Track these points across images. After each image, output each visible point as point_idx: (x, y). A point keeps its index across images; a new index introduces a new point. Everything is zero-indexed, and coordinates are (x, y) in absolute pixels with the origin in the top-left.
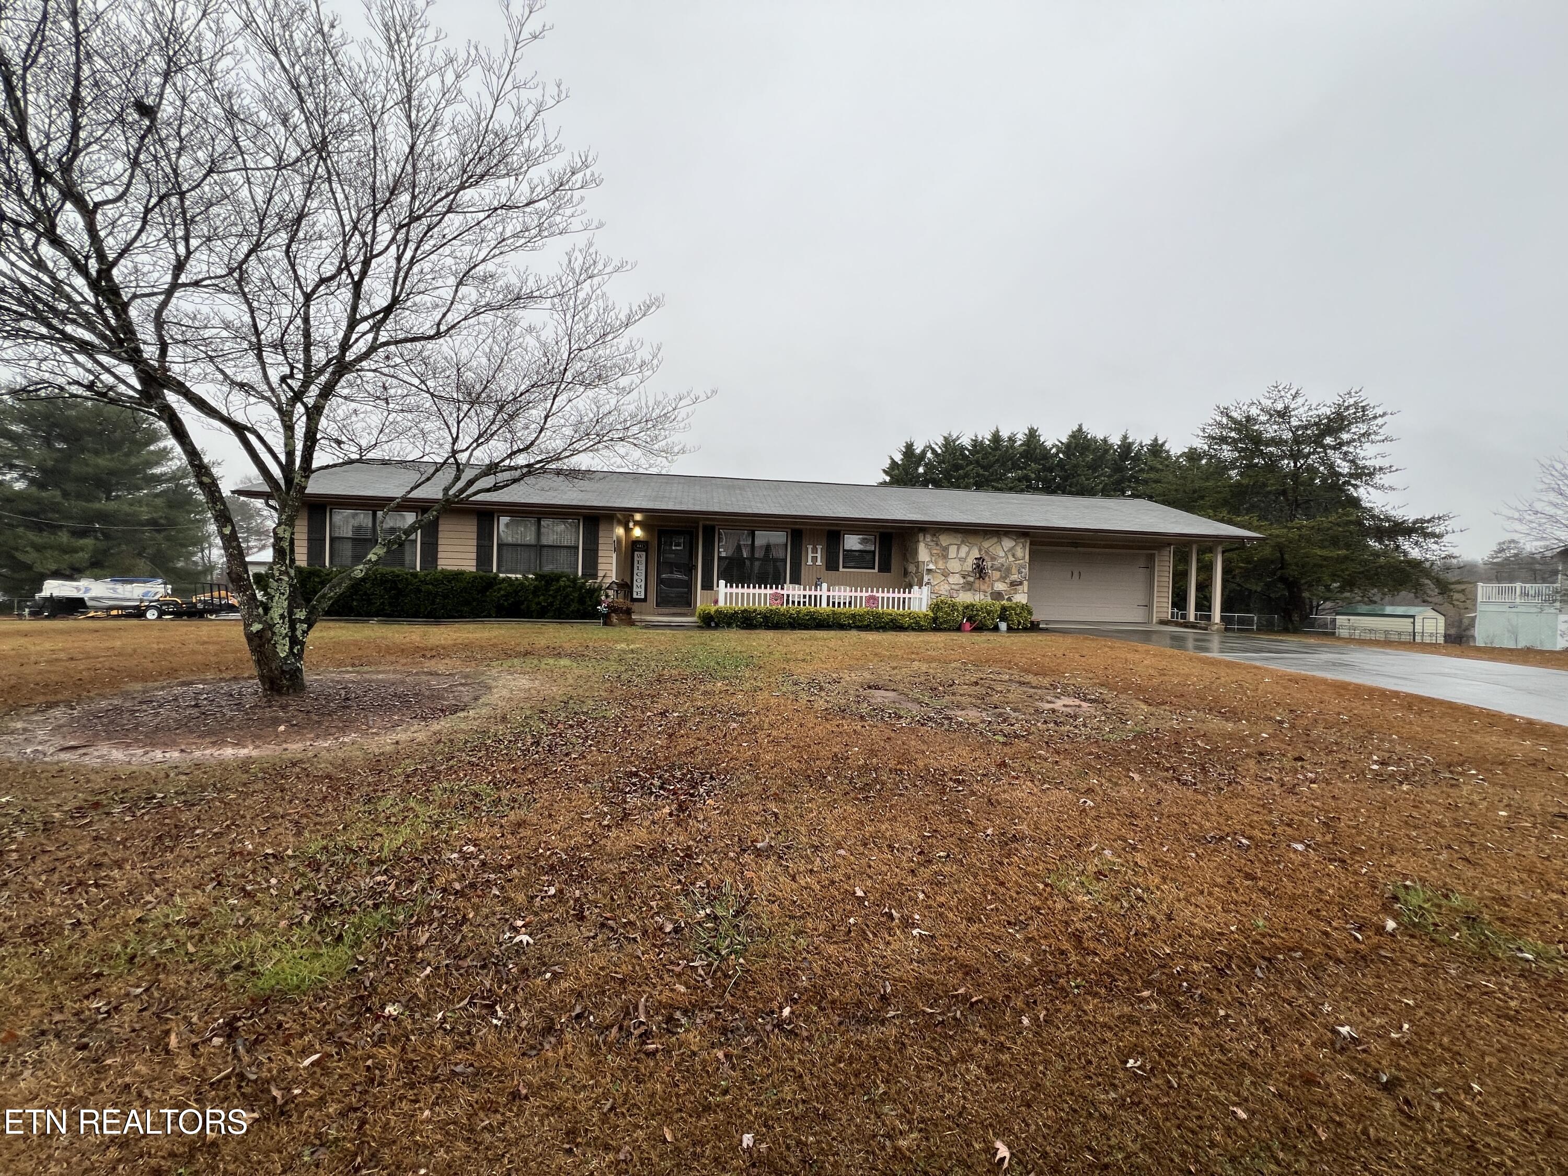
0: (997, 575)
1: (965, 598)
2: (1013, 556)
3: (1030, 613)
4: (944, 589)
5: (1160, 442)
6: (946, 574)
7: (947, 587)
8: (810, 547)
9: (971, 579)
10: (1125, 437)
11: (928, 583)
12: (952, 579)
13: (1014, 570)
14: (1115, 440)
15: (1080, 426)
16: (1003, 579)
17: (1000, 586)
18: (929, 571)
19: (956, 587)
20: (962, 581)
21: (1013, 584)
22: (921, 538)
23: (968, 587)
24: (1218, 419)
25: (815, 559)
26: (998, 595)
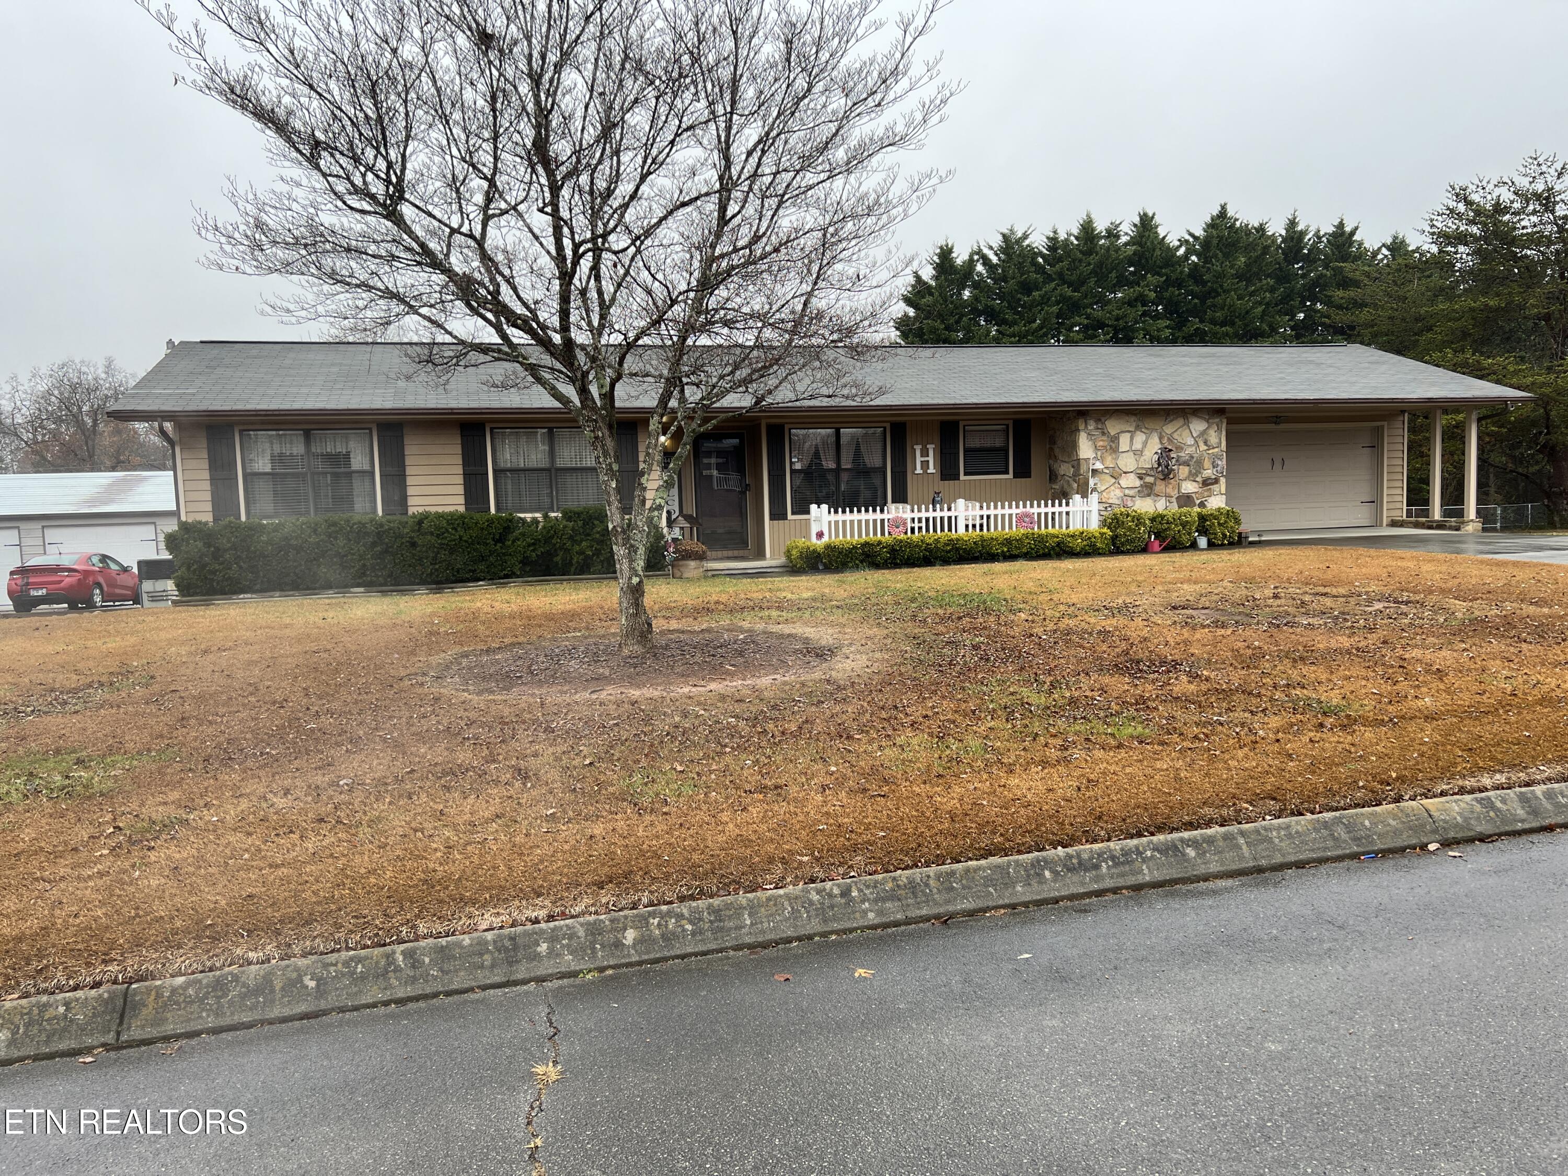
0: (1184, 471)
1: (1146, 507)
2: (1206, 443)
3: (1237, 521)
4: (1114, 496)
5: (1348, 229)
6: (1116, 475)
7: (1118, 493)
8: (918, 448)
9: (1150, 479)
10: (1292, 223)
11: (1094, 490)
12: (1124, 482)
13: (1207, 464)
14: (1277, 228)
15: (1223, 207)
16: (1192, 477)
17: (1189, 487)
18: (1095, 472)
19: (1131, 492)
20: (1138, 483)
21: (1206, 483)
22: (1082, 427)
23: (1148, 490)
24: (1452, 204)
25: (925, 465)
26: (1186, 500)
